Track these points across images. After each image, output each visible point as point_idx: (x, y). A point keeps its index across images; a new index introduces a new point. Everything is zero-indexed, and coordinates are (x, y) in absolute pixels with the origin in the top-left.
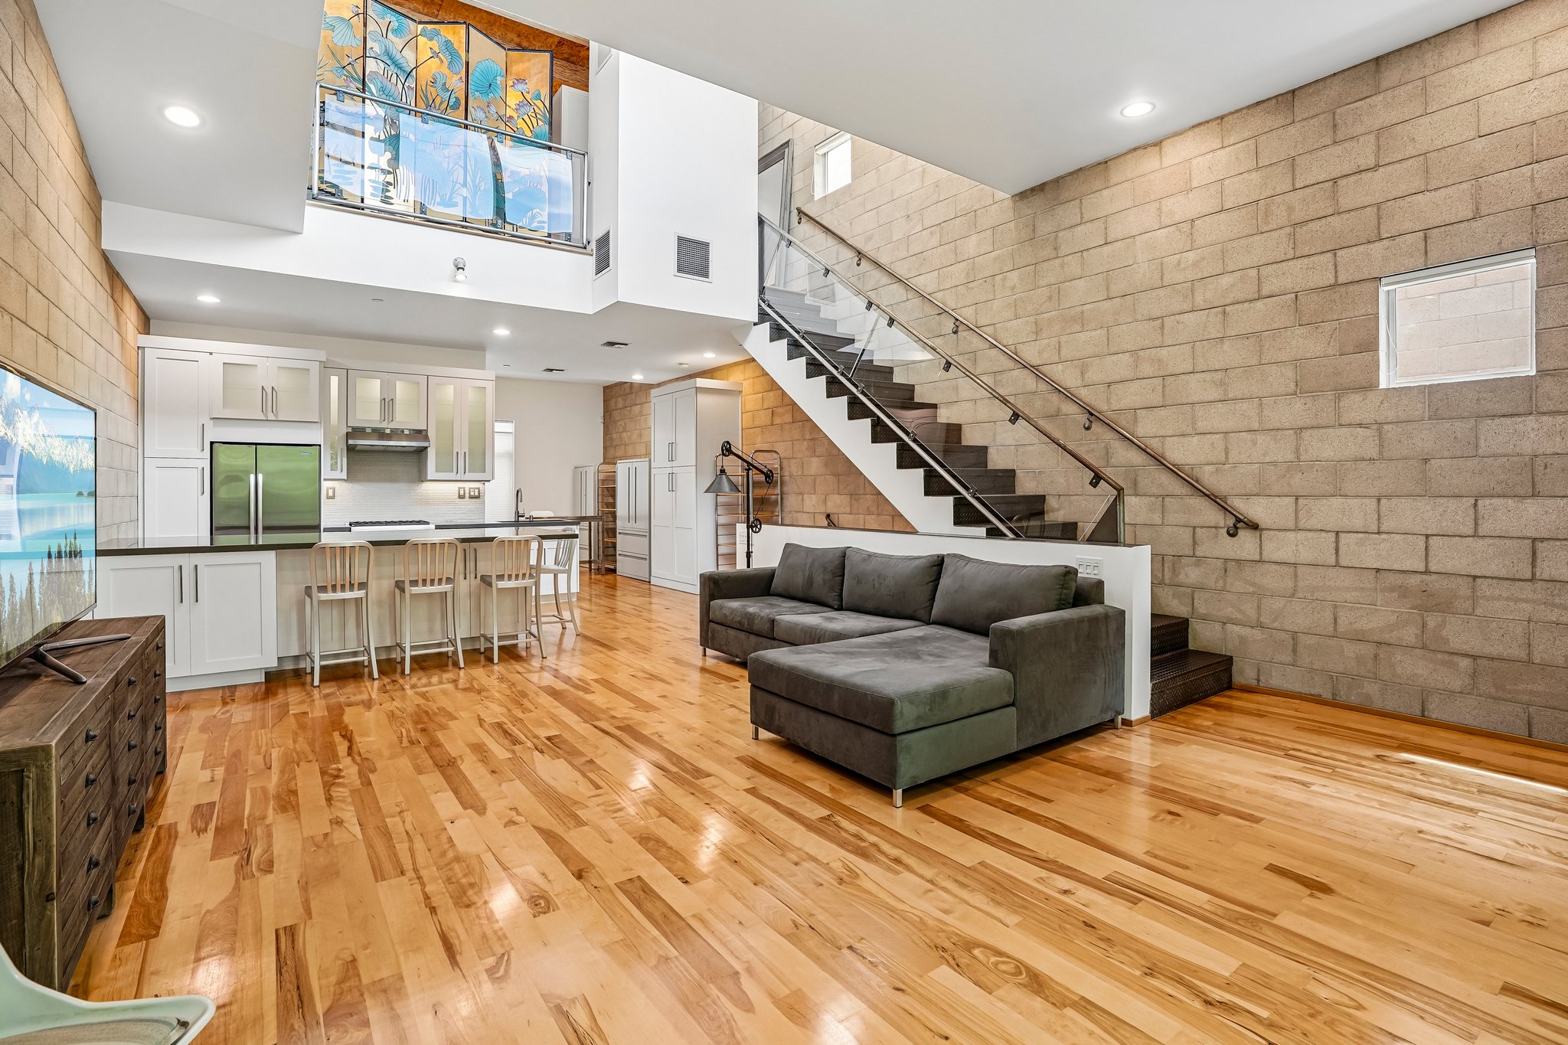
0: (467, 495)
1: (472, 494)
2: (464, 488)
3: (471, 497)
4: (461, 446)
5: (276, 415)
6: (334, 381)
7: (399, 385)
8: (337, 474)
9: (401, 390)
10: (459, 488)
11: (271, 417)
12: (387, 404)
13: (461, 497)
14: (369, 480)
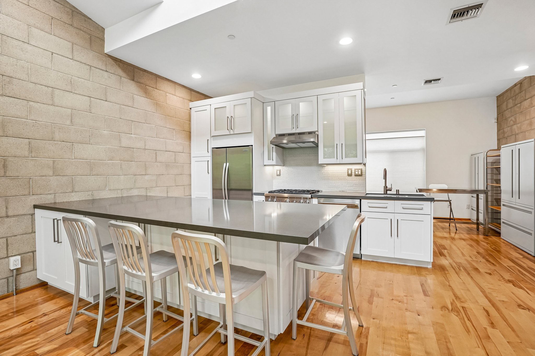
0: (353, 174)
1: (357, 173)
2: (351, 169)
3: (356, 175)
4: (340, 139)
5: (234, 132)
6: (269, 109)
7: (301, 104)
8: (271, 162)
9: (303, 107)
10: (348, 169)
11: (232, 132)
12: (295, 118)
13: (350, 175)
14: (297, 165)
